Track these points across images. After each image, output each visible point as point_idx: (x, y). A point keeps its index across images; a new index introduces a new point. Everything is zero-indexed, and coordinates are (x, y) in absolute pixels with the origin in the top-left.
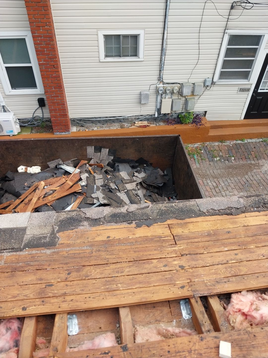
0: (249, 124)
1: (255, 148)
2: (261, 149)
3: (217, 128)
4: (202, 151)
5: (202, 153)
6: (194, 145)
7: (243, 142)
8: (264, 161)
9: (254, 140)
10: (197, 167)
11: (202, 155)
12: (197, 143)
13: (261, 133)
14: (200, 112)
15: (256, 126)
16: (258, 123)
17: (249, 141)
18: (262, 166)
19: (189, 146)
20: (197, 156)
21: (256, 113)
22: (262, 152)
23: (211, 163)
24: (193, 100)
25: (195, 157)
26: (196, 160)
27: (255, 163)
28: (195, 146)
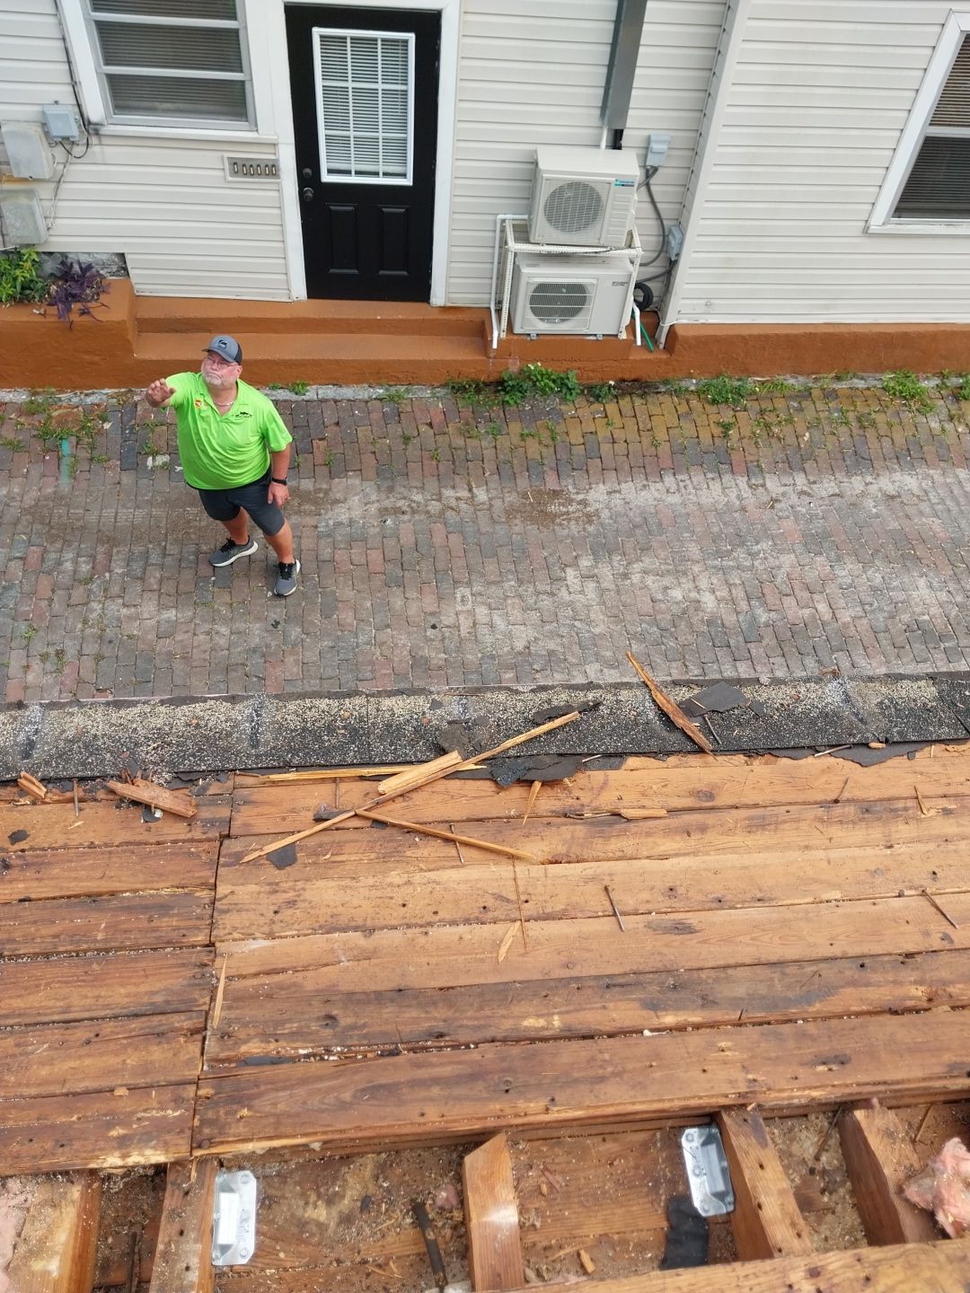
0: (325, 320)
1: (337, 424)
2: (363, 433)
3: (187, 331)
4: (107, 426)
5: (101, 432)
6: (86, 395)
7: (294, 397)
8: (357, 482)
9: (347, 392)
10: (55, 493)
11: (100, 440)
12: (103, 388)
13: (377, 362)
14: (99, 256)
15: (360, 331)
16: (368, 320)
17: (328, 392)
18: (337, 501)
19: (60, 399)
20: (77, 444)
21: (353, 275)
22: (362, 445)
23: (127, 479)
24: (23, 201)
25: (66, 447)
26: (66, 461)
27: (312, 489)
28: (89, 400)
